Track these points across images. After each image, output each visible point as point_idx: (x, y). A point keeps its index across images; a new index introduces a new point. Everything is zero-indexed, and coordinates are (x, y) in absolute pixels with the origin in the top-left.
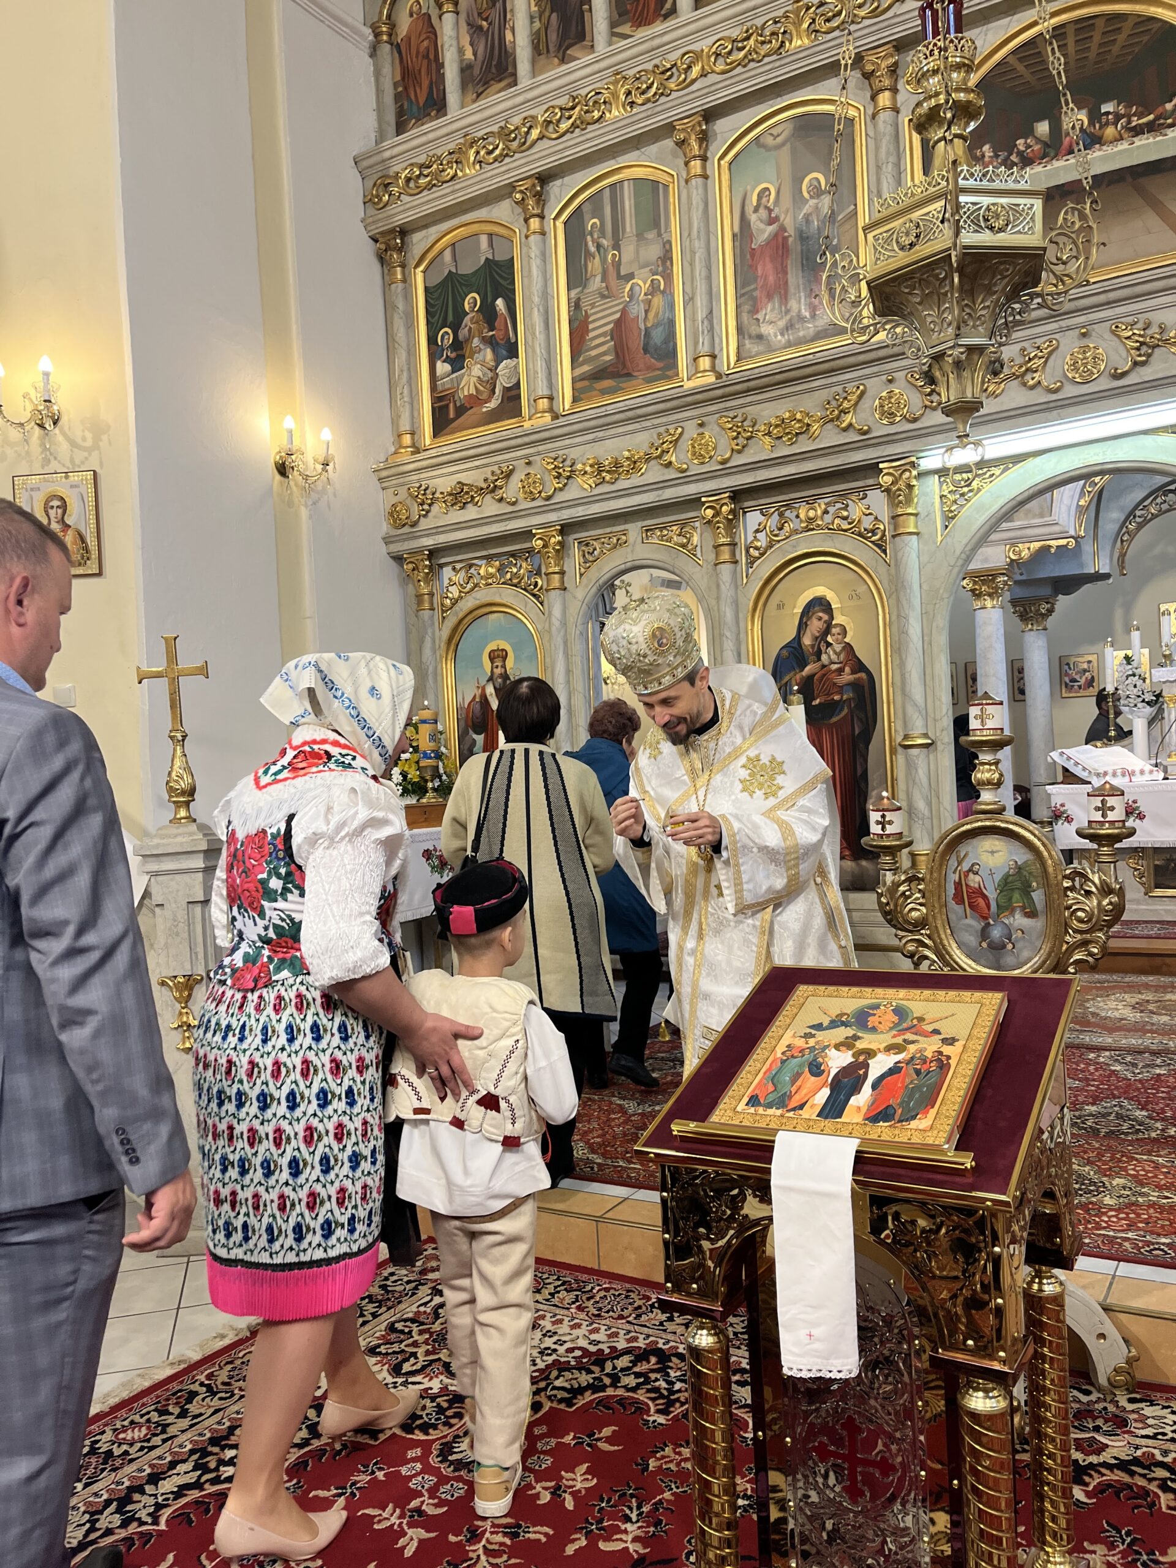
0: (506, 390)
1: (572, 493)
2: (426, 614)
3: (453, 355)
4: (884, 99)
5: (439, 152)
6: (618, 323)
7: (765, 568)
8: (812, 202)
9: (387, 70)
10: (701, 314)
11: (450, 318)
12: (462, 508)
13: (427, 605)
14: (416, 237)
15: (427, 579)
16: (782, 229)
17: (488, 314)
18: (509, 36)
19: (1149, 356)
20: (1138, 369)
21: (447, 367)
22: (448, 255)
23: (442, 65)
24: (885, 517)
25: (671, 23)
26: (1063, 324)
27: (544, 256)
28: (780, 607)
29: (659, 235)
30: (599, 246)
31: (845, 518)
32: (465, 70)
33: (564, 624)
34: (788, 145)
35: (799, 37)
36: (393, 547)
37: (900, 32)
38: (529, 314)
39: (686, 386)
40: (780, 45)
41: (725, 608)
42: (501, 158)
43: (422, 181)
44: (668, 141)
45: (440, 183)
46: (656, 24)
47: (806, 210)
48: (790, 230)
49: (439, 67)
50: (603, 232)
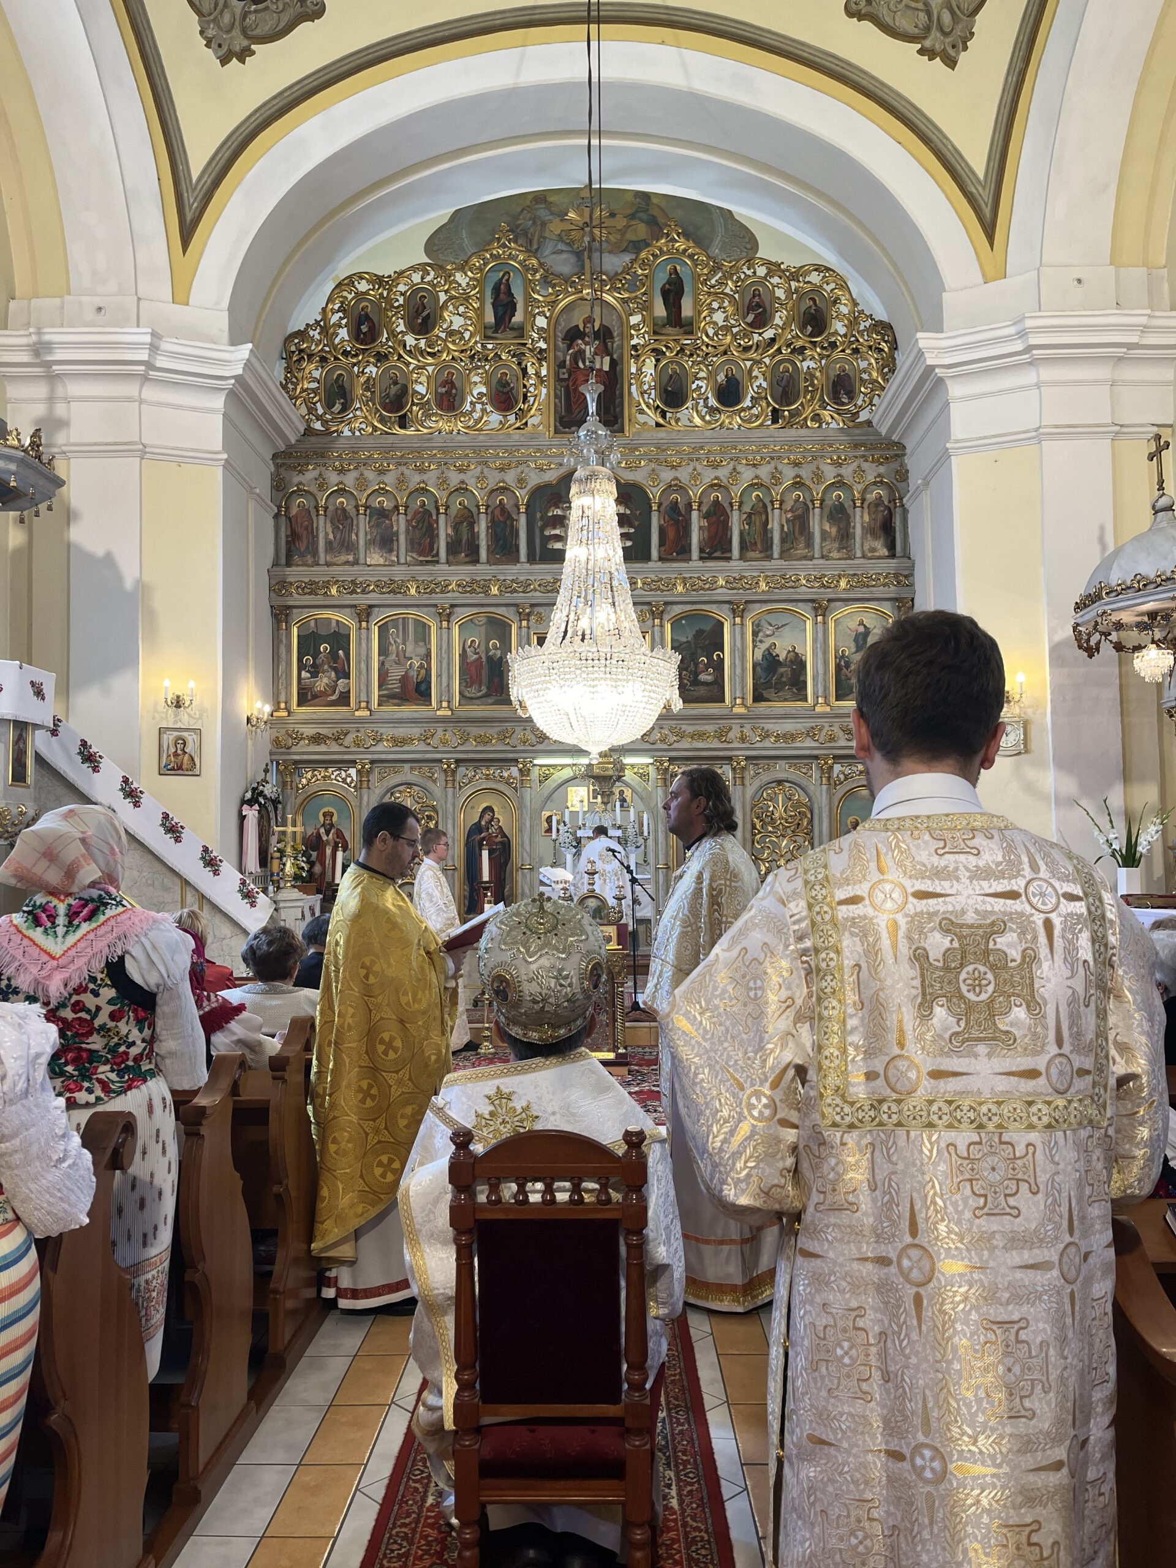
0: (341, 693)
1: (379, 748)
2: (289, 791)
3: (312, 670)
4: (524, 623)
5: (315, 580)
6: (403, 677)
7: (468, 790)
8: (493, 651)
10: (444, 684)
12: (318, 745)
13: (289, 786)
14: (297, 612)
15: (291, 774)
16: (480, 658)
17: (333, 655)
18: (354, 537)
21: (308, 675)
22: (312, 624)
23: (317, 536)
24: (518, 779)
27: (369, 640)
29: (425, 644)
30: (395, 642)
31: (501, 777)
34: (484, 627)
35: (495, 590)
36: (274, 757)
37: (533, 601)
38: (358, 662)
39: (438, 713)
40: (486, 591)
41: (450, 806)
42: (351, 593)
43: (306, 590)
44: (433, 610)
45: (316, 594)
46: (429, 559)
47: (491, 653)
48: (484, 659)
49: (313, 537)
50: (398, 637)
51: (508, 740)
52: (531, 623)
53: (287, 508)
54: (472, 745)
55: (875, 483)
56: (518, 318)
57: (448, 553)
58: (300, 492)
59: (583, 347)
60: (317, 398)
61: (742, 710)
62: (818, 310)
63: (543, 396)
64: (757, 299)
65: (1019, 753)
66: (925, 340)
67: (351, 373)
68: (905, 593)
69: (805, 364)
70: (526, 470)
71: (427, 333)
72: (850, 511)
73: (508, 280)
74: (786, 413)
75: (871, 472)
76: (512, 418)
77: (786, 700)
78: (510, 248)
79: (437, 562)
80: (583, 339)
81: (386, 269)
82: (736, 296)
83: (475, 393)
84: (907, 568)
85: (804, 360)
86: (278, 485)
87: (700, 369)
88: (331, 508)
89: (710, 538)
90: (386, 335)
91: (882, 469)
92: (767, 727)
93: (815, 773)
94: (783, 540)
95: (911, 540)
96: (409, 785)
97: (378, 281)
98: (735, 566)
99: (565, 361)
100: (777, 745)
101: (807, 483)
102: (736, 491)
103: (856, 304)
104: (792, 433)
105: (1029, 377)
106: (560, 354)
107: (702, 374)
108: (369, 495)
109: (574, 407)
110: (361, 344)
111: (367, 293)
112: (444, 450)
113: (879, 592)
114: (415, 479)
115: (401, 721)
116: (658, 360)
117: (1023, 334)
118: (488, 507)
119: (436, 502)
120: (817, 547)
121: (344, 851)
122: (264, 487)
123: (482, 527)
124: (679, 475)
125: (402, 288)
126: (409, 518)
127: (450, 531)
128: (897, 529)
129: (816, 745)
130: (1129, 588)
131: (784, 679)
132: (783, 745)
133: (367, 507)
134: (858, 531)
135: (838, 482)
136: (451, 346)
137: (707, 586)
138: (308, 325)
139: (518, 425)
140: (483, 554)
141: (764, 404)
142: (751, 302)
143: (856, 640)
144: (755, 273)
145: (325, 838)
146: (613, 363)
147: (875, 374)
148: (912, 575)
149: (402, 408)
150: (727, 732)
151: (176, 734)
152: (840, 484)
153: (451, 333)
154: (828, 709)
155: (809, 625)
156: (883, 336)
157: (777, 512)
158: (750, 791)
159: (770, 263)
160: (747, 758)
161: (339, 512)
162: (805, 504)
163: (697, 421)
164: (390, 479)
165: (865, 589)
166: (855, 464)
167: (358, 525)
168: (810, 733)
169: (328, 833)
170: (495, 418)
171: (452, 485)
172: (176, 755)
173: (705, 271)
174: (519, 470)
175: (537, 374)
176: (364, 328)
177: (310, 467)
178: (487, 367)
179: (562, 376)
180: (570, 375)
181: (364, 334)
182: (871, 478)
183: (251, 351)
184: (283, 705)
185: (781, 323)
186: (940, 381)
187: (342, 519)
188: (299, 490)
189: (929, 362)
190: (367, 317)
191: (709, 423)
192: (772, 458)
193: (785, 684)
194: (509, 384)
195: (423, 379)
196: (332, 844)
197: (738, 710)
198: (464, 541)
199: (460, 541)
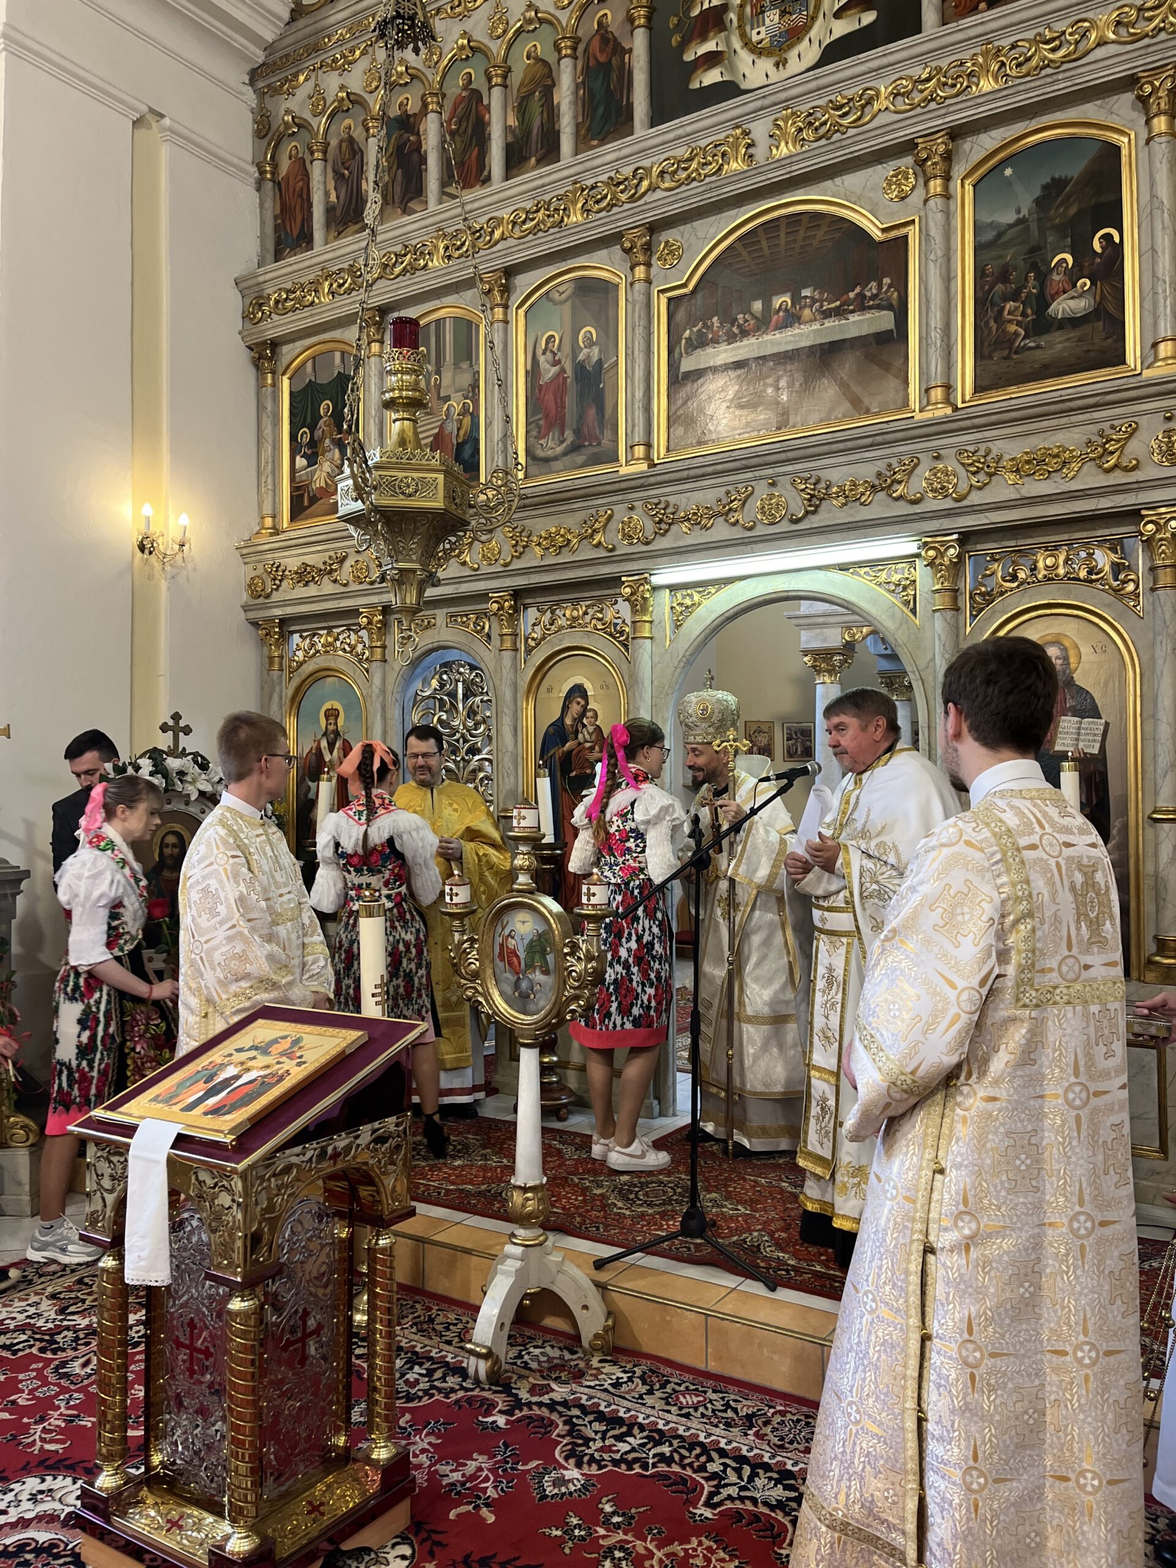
2: (275, 674)
3: (309, 452)
4: (640, 272)
5: (302, 280)
6: (436, 436)
7: (539, 657)
8: (585, 351)
9: (269, 204)
10: (497, 437)
11: (309, 420)
12: (306, 585)
13: (276, 667)
14: (285, 349)
15: (277, 644)
16: (563, 370)
17: (338, 419)
18: (363, 186)
19: (817, 507)
20: (810, 517)
21: (304, 462)
22: (309, 364)
23: (312, 205)
24: (628, 621)
25: (487, 190)
26: (757, 474)
28: (550, 690)
29: (471, 366)
31: (599, 619)
32: (330, 210)
33: (383, 691)
34: (569, 303)
35: (576, 214)
36: (250, 615)
41: (505, 688)
42: (349, 291)
43: (289, 303)
44: (477, 287)
45: (302, 307)
46: (476, 187)
47: (581, 357)
48: (569, 372)
50: (429, 360)
51: (599, 537)
52: (653, 271)
53: (274, 166)
54: (535, 557)
57: (507, 159)
86: (262, 128)
88: (334, 143)
114: (453, 36)
118: (576, 41)
119: (488, 65)
123: (566, 87)
126: (446, 116)
127: (512, 121)
145: (327, 757)
150: (1125, 441)
161: (344, 145)
167: (367, 161)
169: (331, 747)
171: (512, 21)
177: (301, 78)
187: (348, 158)
188: (287, 126)
197: (1159, 373)
198: (535, 131)
199: (529, 133)
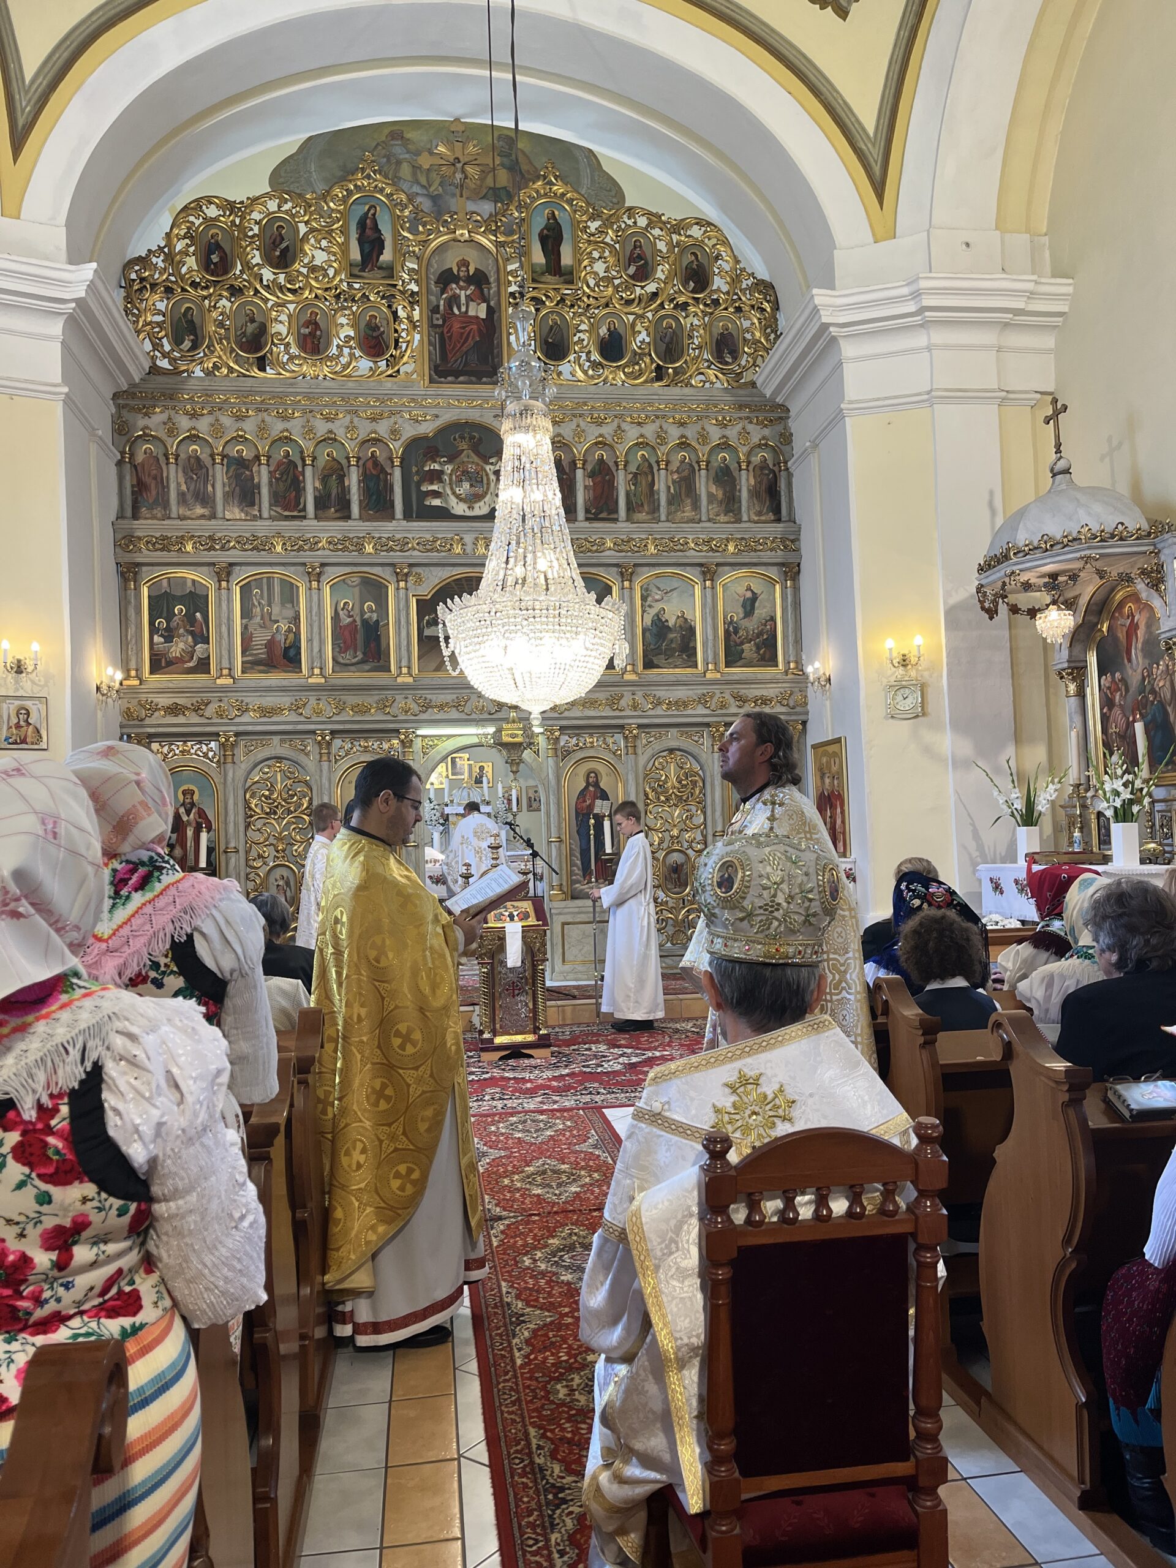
1: (245, 719)
3: (166, 634)
4: (402, 584)
5: (166, 535)
6: (269, 641)
7: (344, 765)
8: (368, 614)
10: (316, 649)
12: (176, 716)
14: (147, 570)
16: (355, 621)
17: (190, 618)
18: (210, 488)
21: (162, 640)
22: (164, 584)
23: (168, 487)
25: (305, 523)
26: (472, 691)
27: (230, 601)
29: (293, 607)
30: (259, 603)
33: (233, 780)
34: (359, 587)
35: (369, 549)
36: (125, 730)
37: (412, 561)
38: (219, 626)
39: (310, 680)
40: (360, 549)
41: (325, 781)
42: (209, 550)
43: (157, 546)
44: (301, 569)
45: (169, 551)
46: (295, 513)
47: (366, 616)
48: (359, 623)
49: (163, 487)
50: (262, 597)
51: (388, 710)
52: (409, 584)
53: (132, 455)
54: (348, 715)
55: (759, 446)
56: (386, 256)
57: (316, 508)
58: (146, 437)
59: (458, 291)
60: (163, 333)
61: (633, 677)
62: (700, 266)
63: (416, 343)
64: (638, 251)
65: (917, 716)
66: (821, 296)
67: (201, 307)
68: (791, 558)
69: (689, 320)
70: (400, 421)
71: (286, 267)
72: (736, 474)
73: (374, 215)
74: (670, 370)
75: (756, 434)
76: (383, 364)
77: (676, 667)
78: (375, 180)
79: (305, 517)
80: (457, 283)
81: (238, 194)
82: (617, 246)
83: (342, 337)
84: (793, 533)
85: (687, 316)
86: (121, 428)
87: (582, 321)
88: (183, 456)
89: (595, 498)
90: (239, 267)
91: (766, 432)
92: (659, 694)
93: (706, 741)
94: (670, 503)
95: (795, 504)
96: (279, 759)
97: (230, 206)
98: (623, 527)
99: (438, 306)
100: (669, 713)
101: (693, 444)
102: (621, 450)
103: (738, 262)
104: (676, 391)
105: (920, 340)
106: (433, 298)
107: (583, 327)
108: (227, 442)
109: (450, 356)
110: (212, 275)
111: (216, 219)
112: (308, 396)
113: (767, 556)
114: (278, 427)
115: (269, 690)
116: (537, 310)
117: (916, 295)
118: (359, 459)
119: (302, 452)
120: (704, 510)
121: (208, 832)
122: (105, 430)
123: (353, 480)
124: (562, 432)
125: (256, 216)
126: (272, 469)
127: (317, 484)
128: (782, 493)
129: (708, 712)
130: (1036, 548)
131: (673, 646)
132: (675, 713)
133: (224, 456)
134: (745, 494)
135: (724, 444)
136: (313, 283)
137: (595, 548)
138: (149, 251)
139: (389, 373)
140: (355, 510)
141: (647, 360)
142: (632, 253)
143: (744, 606)
144: (635, 223)
145: (185, 818)
146: (490, 311)
147: (758, 334)
148: (798, 540)
149: (259, 348)
150: (619, 700)
151: (17, 703)
152: (725, 446)
153: (313, 269)
154: (718, 676)
155: (698, 590)
156: (765, 295)
157: (663, 472)
158: (642, 760)
159: (650, 213)
160: (640, 726)
161: (192, 460)
162: (691, 465)
163: (580, 375)
164: (249, 427)
165: (752, 554)
166: (740, 425)
167: (214, 476)
168: (703, 700)
169: (188, 813)
170: (364, 364)
171: (318, 435)
172: (18, 726)
173: (584, 218)
174: (392, 420)
175: (409, 318)
176: (215, 258)
177: (157, 410)
178: (354, 309)
179: (435, 322)
180: (444, 321)
181: (215, 264)
182: (755, 440)
183: (95, 271)
184: (133, 673)
185: (663, 277)
186: (834, 340)
187: (196, 468)
188: (145, 434)
189: (824, 320)
190: (218, 247)
191: (592, 377)
192: (657, 417)
193: (674, 650)
194: (379, 329)
195: (284, 318)
196: (194, 825)
197: (629, 677)
198: (333, 496)
199: (330, 495)
